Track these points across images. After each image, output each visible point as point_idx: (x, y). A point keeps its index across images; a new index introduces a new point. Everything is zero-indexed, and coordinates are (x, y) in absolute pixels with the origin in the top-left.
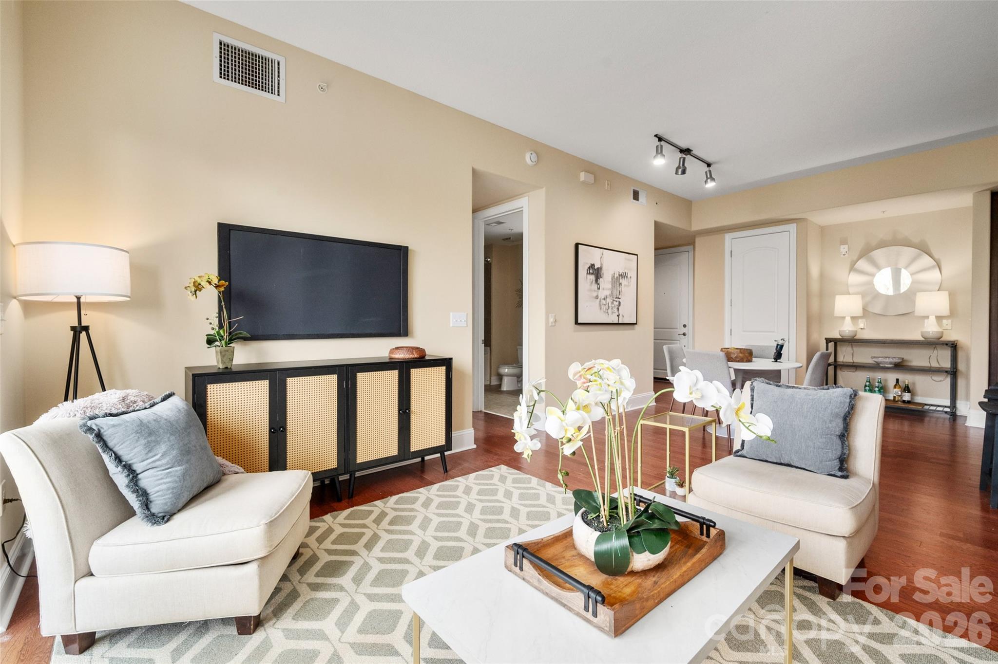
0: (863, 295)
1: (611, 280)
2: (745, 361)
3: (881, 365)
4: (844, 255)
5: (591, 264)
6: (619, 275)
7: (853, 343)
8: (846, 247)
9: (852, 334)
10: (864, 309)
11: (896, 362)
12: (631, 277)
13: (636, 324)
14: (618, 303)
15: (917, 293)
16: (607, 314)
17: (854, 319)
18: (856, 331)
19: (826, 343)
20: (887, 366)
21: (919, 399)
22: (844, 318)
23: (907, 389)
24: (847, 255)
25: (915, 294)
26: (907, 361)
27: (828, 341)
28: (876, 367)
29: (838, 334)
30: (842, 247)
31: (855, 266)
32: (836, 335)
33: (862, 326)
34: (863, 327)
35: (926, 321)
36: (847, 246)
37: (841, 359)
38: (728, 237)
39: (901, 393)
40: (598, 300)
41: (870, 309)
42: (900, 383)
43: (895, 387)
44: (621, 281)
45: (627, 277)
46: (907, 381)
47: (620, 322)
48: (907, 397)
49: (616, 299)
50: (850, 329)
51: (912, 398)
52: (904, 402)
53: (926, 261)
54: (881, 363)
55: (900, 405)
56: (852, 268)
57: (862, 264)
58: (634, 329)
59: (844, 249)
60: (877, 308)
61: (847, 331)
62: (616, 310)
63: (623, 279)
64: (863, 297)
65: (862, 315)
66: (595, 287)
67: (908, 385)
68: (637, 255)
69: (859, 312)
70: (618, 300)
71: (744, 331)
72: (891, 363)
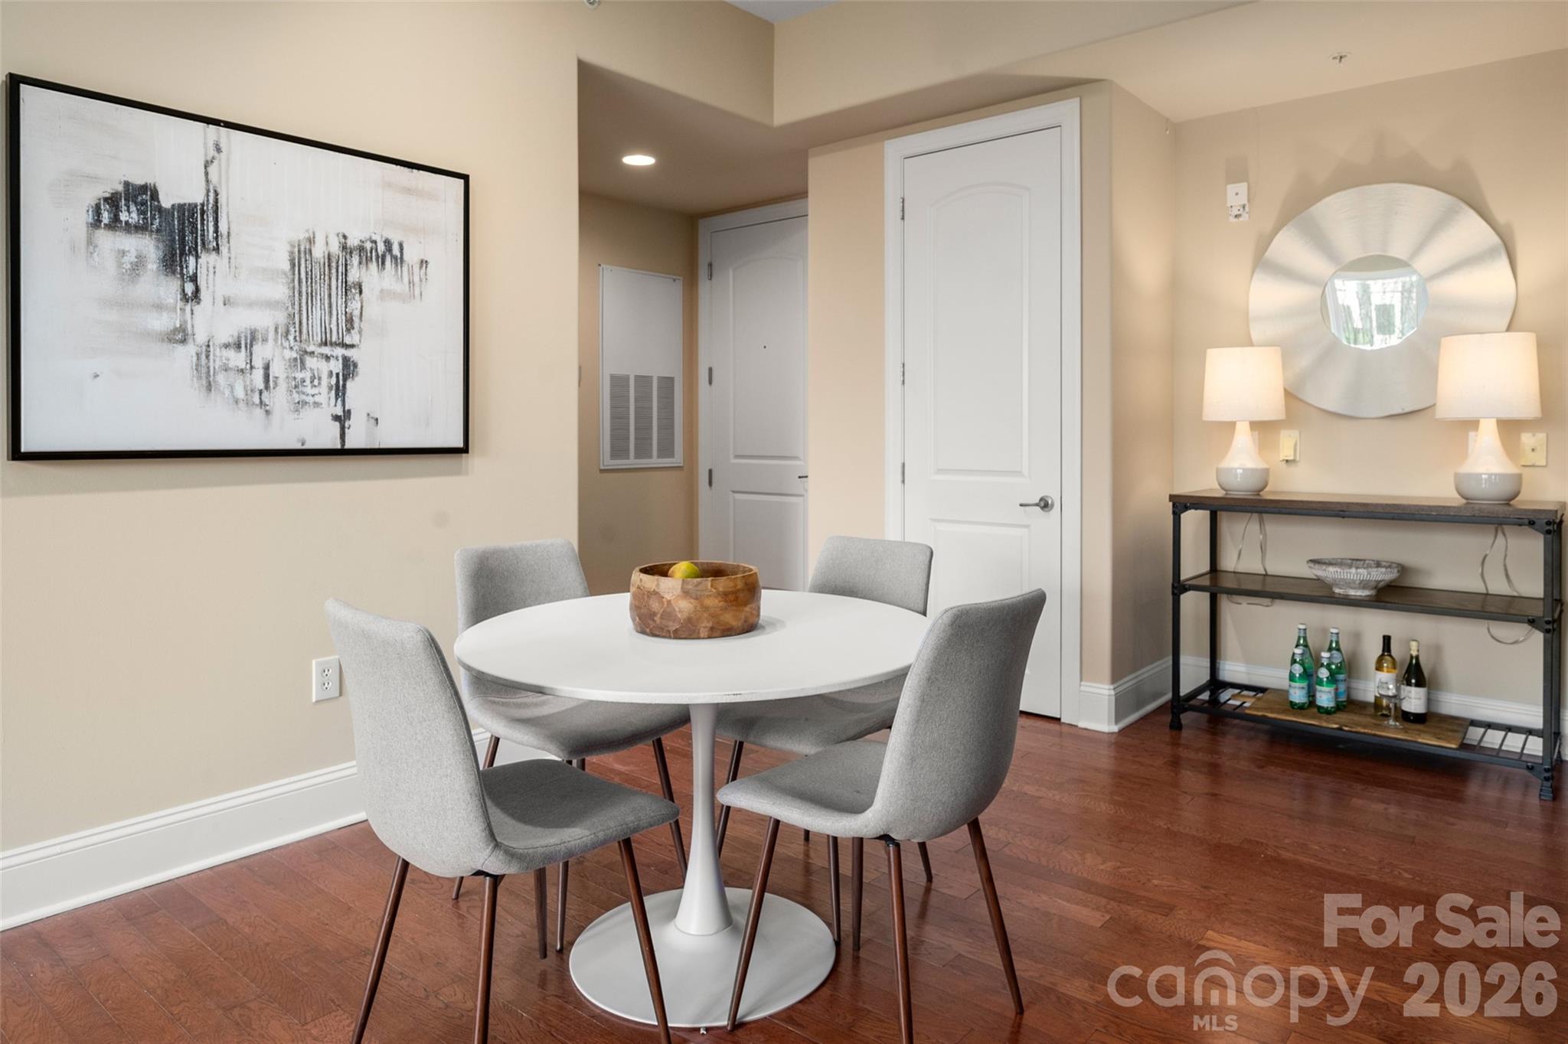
0: (1288, 350)
1: (287, 266)
2: (703, 633)
3: (1337, 591)
4: (1236, 216)
5: (127, 184)
6: (344, 248)
7: (1264, 515)
8: (1242, 188)
9: (1252, 483)
10: (1290, 395)
11: (1379, 582)
12: (424, 263)
13: (465, 450)
14: (337, 366)
15: (1444, 340)
16: (259, 412)
17: (1263, 428)
18: (1267, 471)
19: (1174, 513)
20: (1352, 592)
21: (1453, 704)
22: (1231, 426)
23: (1414, 674)
24: (1245, 217)
25: (1438, 344)
26: (1416, 571)
27: (1181, 504)
28: (1322, 595)
29: (1217, 483)
30: (1231, 189)
31: (1267, 254)
32: (1204, 484)
33: (1287, 452)
34: (1291, 458)
35: (1472, 434)
36: (1245, 185)
37: (1229, 562)
38: (895, 148)
39: (1398, 689)
40: (190, 350)
41: (1311, 396)
42: (1393, 653)
43: (1379, 668)
44: (354, 275)
45: (399, 261)
46: (1414, 645)
47: (350, 444)
48: (1414, 700)
49: (326, 350)
50: (1250, 465)
51: (1429, 701)
52: (1407, 717)
53: (1471, 231)
54: (1335, 583)
55: (1392, 731)
56: (1261, 261)
57: (1288, 246)
58: (458, 472)
59: (1236, 194)
60: (1329, 395)
61: (1240, 471)
62: (324, 394)
63: (373, 266)
64: (1287, 357)
65: (1281, 416)
66: (169, 289)
67: (1417, 658)
68: (466, 178)
69: (1272, 406)
70: (340, 352)
71: (940, 471)
72: (1363, 585)
